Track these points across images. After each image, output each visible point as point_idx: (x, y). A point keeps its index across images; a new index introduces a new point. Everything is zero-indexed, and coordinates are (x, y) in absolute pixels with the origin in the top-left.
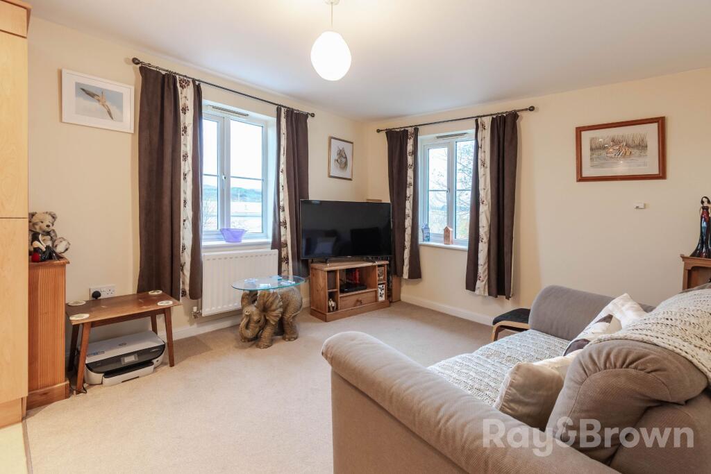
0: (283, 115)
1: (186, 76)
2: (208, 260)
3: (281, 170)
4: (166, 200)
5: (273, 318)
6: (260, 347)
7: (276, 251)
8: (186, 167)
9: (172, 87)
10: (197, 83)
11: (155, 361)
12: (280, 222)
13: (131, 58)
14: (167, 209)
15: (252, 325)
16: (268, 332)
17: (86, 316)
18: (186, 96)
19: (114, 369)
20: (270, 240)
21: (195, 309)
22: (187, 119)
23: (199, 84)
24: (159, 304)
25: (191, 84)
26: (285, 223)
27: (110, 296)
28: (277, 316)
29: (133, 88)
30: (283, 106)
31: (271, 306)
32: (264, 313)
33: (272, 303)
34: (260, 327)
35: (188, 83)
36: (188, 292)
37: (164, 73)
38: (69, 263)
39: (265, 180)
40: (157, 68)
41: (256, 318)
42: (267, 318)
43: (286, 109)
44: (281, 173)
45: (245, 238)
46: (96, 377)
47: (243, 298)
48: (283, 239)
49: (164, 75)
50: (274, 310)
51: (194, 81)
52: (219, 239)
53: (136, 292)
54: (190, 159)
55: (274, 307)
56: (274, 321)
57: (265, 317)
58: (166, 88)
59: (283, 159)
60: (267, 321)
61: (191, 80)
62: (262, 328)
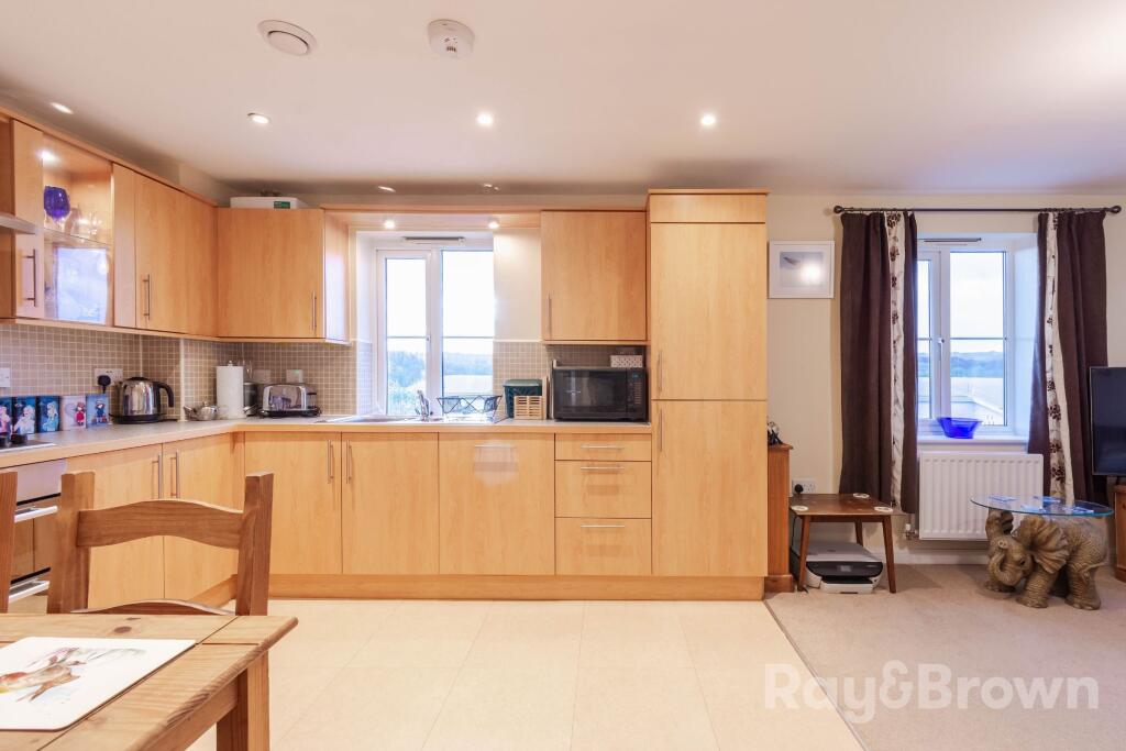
0: (1051, 224)
1: (895, 210)
2: (927, 461)
3: (1047, 319)
4: (874, 379)
5: (1051, 561)
6: (1025, 604)
7: (1040, 457)
8: (897, 331)
9: (879, 229)
10: (910, 213)
11: (873, 579)
12: (1046, 409)
13: (832, 208)
14: (874, 389)
15: (1009, 566)
16: (1038, 584)
17: (806, 508)
18: (896, 236)
19: (832, 574)
20: (1026, 438)
21: (908, 527)
22: (898, 267)
23: (913, 215)
24: (877, 508)
25: (902, 218)
26: (1056, 409)
27: (810, 492)
28: (1057, 561)
29: (833, 243)
30: (1050, 210)
31: (1046, 543)
32: (1033, 553)
33: (1049, 538)
34: (1024, 572)
35: (898, 219)
36: (899, 502)
37: (868, 213)
38: (792, 448)
39: (1010, 338)
40: (861, 210)
41: (1017, 556)
42: (1038, 561)
43: (1056, 214)
44: (1047, 325)
45: (981, 433)
46: (814, 579)
47: (989, 523)
48: (1052, 436)
49: (868, 217)
50: (1052, 551)
51: (905, 211)
52: (936, 433)
53: (837, 492)
54: (901, 320)
55: (1051, 545)
56: (1052, 568)
57: (1032, 557)
58: (872, 232)
59: (1052, 300)
60: (1035, 567)
61: (901, 213)
62: (1027, 576)
